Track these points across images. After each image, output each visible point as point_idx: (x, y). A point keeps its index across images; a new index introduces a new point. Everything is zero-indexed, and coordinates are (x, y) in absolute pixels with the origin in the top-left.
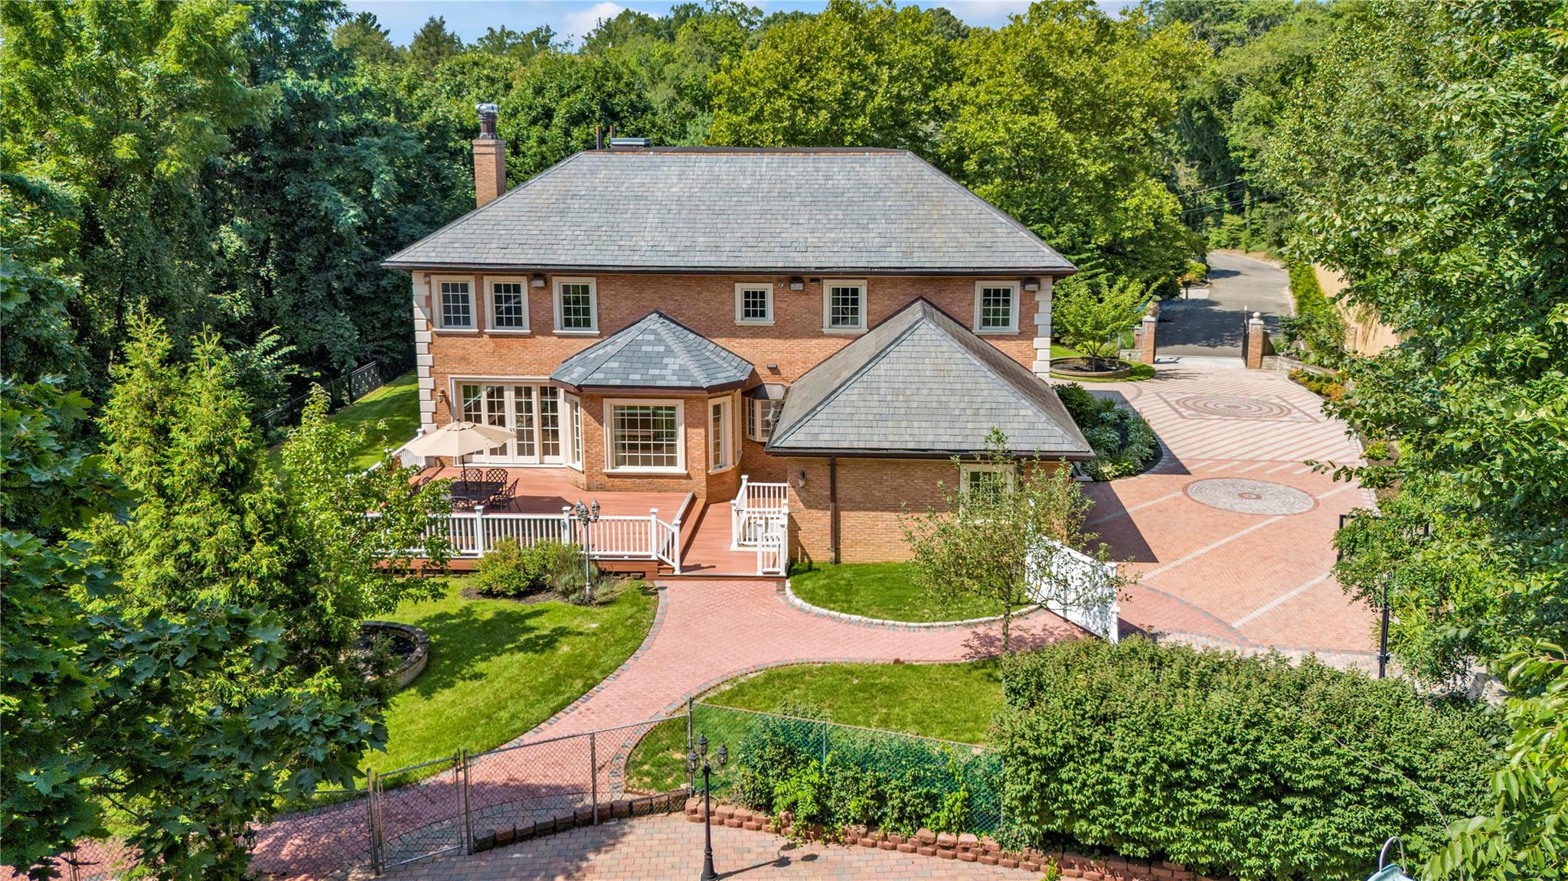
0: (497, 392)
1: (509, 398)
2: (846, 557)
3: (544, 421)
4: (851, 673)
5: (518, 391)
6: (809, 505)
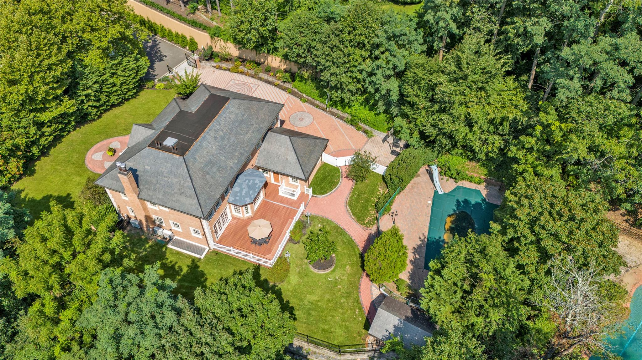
0: (219, 220)
4: (353, 196)
5: (221, 215)
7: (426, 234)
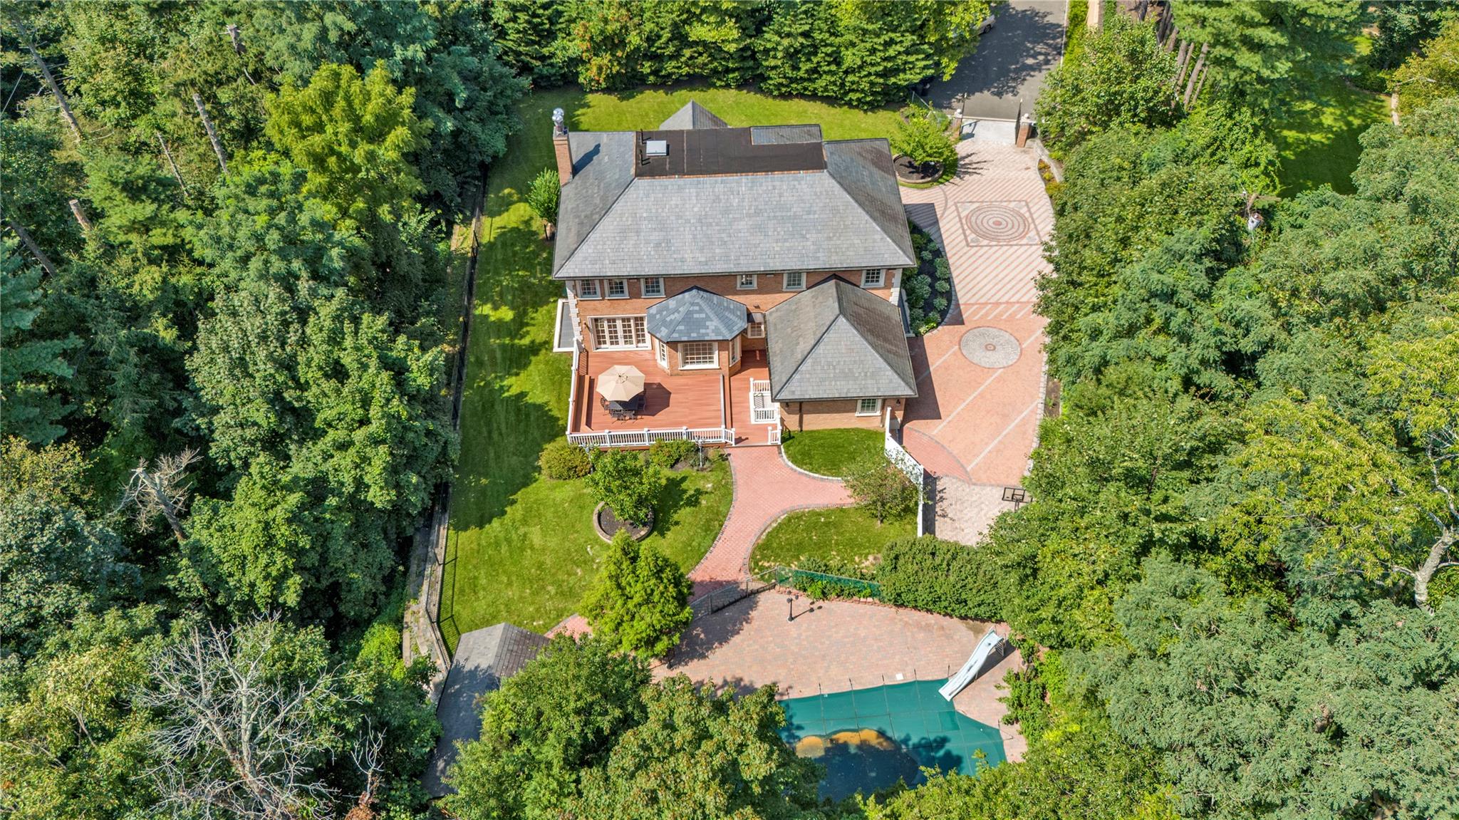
0: (612, 321)
1: (619, 323)
2: (805, 428)
3: (637, 330)
4: (820, 514)
5: (623, 320)
6: (789, 413)
7: (794, 695)
